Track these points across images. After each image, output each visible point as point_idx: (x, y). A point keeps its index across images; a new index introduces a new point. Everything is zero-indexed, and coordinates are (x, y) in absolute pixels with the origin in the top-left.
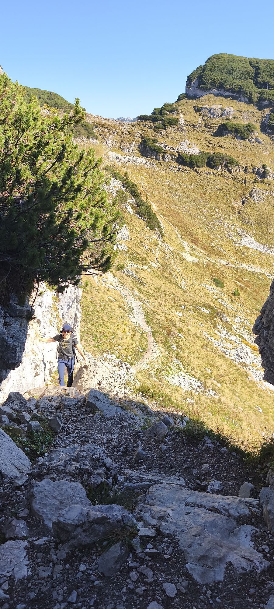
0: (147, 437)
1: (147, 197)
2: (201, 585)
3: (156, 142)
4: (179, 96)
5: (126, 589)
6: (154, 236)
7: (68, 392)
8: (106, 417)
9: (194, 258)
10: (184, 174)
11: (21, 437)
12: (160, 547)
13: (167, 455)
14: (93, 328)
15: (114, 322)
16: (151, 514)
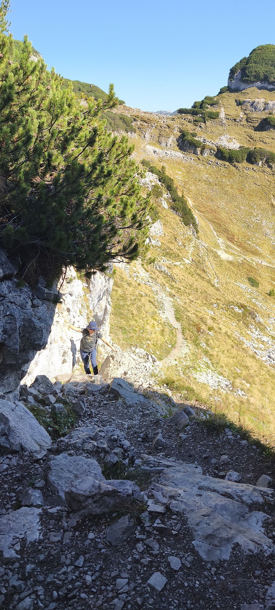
0: (168, 426)
1: (183, 192)
2: (206, 562)
3: (195, 136)
4: (221, 89)
5: (132, 559)
6: (189, 232)
7: (93, 379)
8: (128, 404)
9: (229, 256)
10: (223, 169)
11: (45, 417)
12: (168, 523)
13: (187, 444)
14: (123, 322)
15: (144, 316)
16: (162, 493)
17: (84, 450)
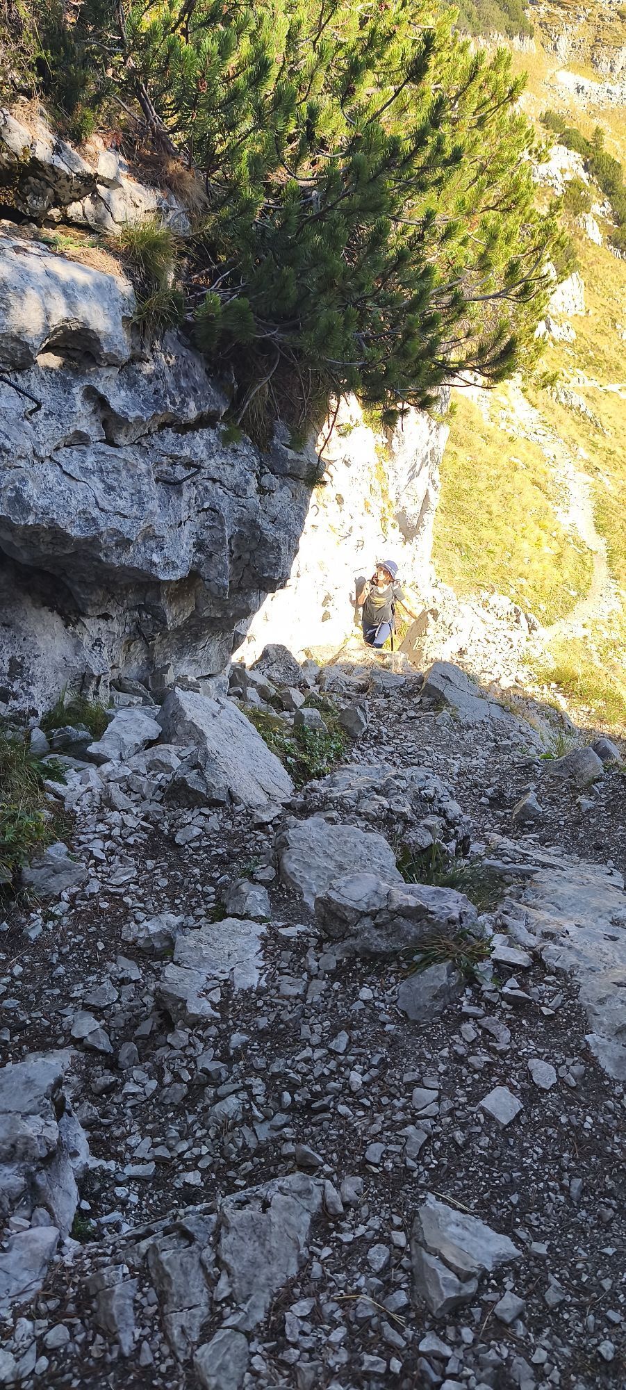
0: (551, 777)
2: (614, 1082)
5: (449, 1053)
7: (388, 659)
8: (464, 721)
11: (281, 734)
12: (535, 990)
13: (593, 821)
14: (465, 530)
15: (517, 519)
16: (527, 924)
17: (359, 814)
